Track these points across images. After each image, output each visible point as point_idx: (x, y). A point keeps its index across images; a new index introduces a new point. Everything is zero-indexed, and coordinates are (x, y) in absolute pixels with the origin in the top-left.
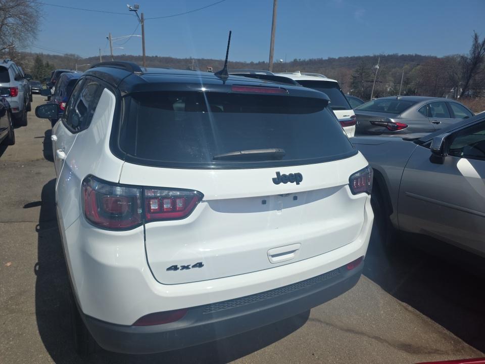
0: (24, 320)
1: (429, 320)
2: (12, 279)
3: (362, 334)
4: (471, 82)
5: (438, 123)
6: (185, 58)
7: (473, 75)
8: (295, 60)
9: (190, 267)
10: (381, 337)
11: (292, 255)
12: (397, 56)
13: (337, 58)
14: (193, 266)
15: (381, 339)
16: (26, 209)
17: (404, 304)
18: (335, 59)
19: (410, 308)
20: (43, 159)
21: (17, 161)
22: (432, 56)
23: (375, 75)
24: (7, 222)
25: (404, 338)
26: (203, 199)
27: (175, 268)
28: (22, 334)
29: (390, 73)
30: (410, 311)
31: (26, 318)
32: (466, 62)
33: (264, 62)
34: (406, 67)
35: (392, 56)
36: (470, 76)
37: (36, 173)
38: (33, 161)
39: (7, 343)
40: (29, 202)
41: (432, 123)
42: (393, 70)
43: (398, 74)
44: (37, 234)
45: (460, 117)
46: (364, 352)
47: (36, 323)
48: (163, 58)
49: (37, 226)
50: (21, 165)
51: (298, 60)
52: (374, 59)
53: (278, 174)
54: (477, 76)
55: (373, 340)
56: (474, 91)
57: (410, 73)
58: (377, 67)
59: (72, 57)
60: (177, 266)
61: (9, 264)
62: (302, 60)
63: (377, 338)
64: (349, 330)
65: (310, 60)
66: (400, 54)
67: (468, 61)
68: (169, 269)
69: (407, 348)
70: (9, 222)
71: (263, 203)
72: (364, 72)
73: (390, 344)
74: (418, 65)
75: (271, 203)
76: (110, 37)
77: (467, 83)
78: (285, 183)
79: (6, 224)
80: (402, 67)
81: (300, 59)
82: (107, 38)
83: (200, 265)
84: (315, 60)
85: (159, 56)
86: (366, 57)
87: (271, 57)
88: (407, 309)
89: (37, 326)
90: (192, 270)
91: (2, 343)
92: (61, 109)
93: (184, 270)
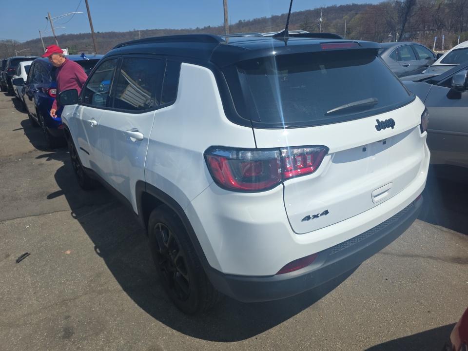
0: (117, 298)
1: (464, 236)
2: (80, 264)
3: (417, 256)
4: (406, 25)
5: (407, 66)
6: (128, 31)
7: (408, 18)
8: (240, 21)
9: (319, 215)
10: (434, 256)
11: (386, 194)
12: (336, 7)
13: (280, 15)
14: (322, 215)
15: (434, 258)
16: (51, 200)
17: (438, 226)
18: (278, 16)
19: (444, 229)
20: (35, 150)
21: (10, 156)
22: (368, 3)
23: (319, 28)
24: (40, 215)
25: (451, 253)
26: (329, 153)
27: (308, 218)
28: (123, 310)
29: (332, 25)
30: (446, 232)
31: (117, 295)
32: (400, 6)
33: (209, 26)
34: (346, 17)
35: (331, 7)
36: (406, 20)
37: (39, 165)
38: (26, 153)
39: (115, 320)
40: (50, 193)
41: (403, 67)
42: (334, 22)
43: (339, 25)
44: (76, 221)
45: (423, 58)
46: (427, 270)
47: (129, 298)
48: (106, 34)
49: (72, 213)
50: (18, 160)
51: (243, 21)
52: (317, 13)
53: (378, 121)
54: (411, 19)
55: (428, 259)
56: (410, 33)
57: (350, 23)
58: (321, 20)
59: (9, 43)
60: (309, 216)
61: (68, 252)
62: (246, 21)
63: (431, 257)
64: (404, 256)
65: (255, 20)
66: (338, 5)
67: (402, 5)
68: (303, 220)
69: (458, 260)
70: (42, 214)
71: (364, 150)
72: (308, 27)
73: (443, 260)
74: (356, 14)
75: (368, 150)
76: (49, 16)
77: (403, 27)
78: (384, 128)
79: (40, 216)
80: (342, 17)
81: (244, 20)
82: (47, 18)
83: (326, 212)
84: (259, 19)
85: (101, 32)
86: (307, 11)
87: (226, 20)
88: (442, 230)
89: (132, 301)
90: (321, 218)
91: (110, 321)
92: (50, 96)
93: (315, 219)
